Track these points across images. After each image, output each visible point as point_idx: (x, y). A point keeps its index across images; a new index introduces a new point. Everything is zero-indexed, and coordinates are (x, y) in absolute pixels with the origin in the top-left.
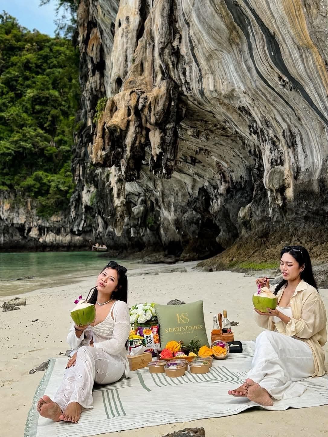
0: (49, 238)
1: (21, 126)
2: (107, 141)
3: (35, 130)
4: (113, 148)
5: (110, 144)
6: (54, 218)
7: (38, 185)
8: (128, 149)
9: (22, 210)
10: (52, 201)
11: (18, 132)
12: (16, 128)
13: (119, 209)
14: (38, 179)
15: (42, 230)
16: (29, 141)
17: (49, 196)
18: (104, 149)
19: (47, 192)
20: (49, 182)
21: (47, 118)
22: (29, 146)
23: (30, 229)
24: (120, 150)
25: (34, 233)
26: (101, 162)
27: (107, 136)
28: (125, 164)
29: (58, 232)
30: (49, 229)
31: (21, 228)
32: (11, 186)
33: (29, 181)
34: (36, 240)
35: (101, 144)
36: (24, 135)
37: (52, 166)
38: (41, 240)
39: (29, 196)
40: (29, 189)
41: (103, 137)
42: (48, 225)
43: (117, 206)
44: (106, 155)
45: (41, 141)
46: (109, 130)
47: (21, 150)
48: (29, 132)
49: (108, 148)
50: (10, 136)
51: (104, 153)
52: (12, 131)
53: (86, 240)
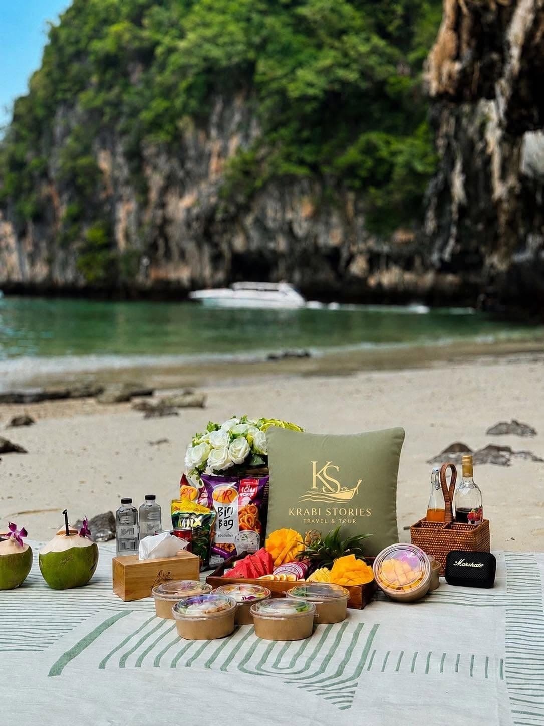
0: (389, 277)
1: (339, 33)
2: (465, 36)
3: (367, 40)
4: (479, 53)
5: (473, 43)
6: (400, 236)
7: (369, 163)
8: (515, 52)
9: (335, 219)
10: (397, 197)
11: (332, 47)
12: (328, 40)
13: (506, 206)
14: (370, 150)
15: (375, 261)
16: (354, 66)
17: (391, 186)
18: (457, 57)
19: (388, 177)
20: (394, 154)
21: (393, 12)
22: (351, 76)
23: (351, 258)
24: (495, 56)
25: (358, 267)
26: (451, 91)
27: (467, 22)
28: (508, 92)
29: (407, 265)
30: (391, 259)
31: (333, 256)
32: (314, 168)
33: (352, 154)
34: (361, 281)
35: (451, 45)
36: (345, 55)
37: (399, 119)
38: (372, 282)
39: (351, 188)
40: (351, 170)
41: (456, 28)
42: (385, 248)
43: (500, 201)
44: (463, 72)
45: (380, 64)
46: (469, 9)
47: (337, 87)
48: (354, 47)
49: (467, 52)
50: (316, 58)
51: (457, 66)
52: (319, 46)
53: (465, 284)
